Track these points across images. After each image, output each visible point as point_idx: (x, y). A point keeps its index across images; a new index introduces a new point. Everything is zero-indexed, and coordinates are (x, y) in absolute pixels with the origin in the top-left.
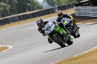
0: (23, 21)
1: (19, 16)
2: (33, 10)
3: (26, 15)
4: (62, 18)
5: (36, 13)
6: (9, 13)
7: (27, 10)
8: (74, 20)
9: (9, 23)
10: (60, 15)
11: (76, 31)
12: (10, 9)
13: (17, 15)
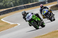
0: (26, 9)
1: (24, 6)
2: (33, 3)
3: (29, 5)
4: (43, 9)
5: (35, 4)
6: (19, 4)
7: (29, 3)
8: (51, 10)
9: (18, 10)
10: (42, 7)
11: (52, 17)
12: (19, 2)
13: (23, 5)
